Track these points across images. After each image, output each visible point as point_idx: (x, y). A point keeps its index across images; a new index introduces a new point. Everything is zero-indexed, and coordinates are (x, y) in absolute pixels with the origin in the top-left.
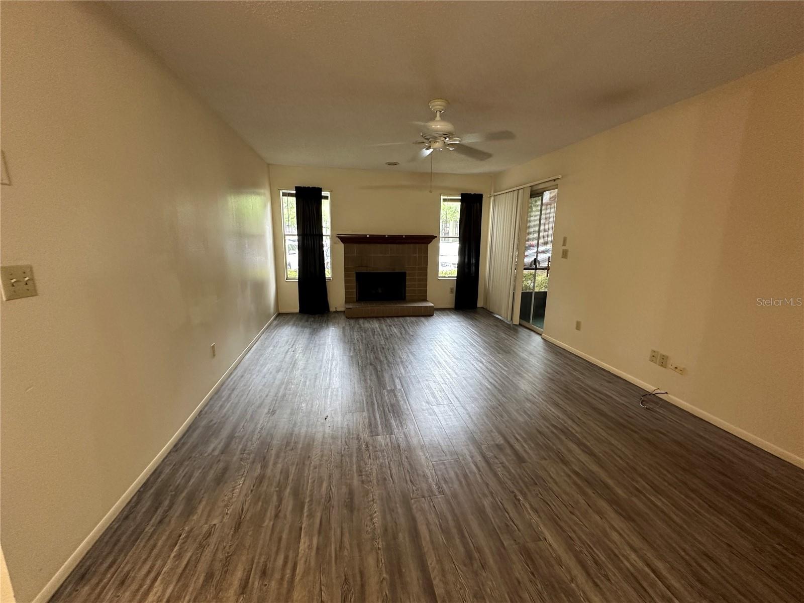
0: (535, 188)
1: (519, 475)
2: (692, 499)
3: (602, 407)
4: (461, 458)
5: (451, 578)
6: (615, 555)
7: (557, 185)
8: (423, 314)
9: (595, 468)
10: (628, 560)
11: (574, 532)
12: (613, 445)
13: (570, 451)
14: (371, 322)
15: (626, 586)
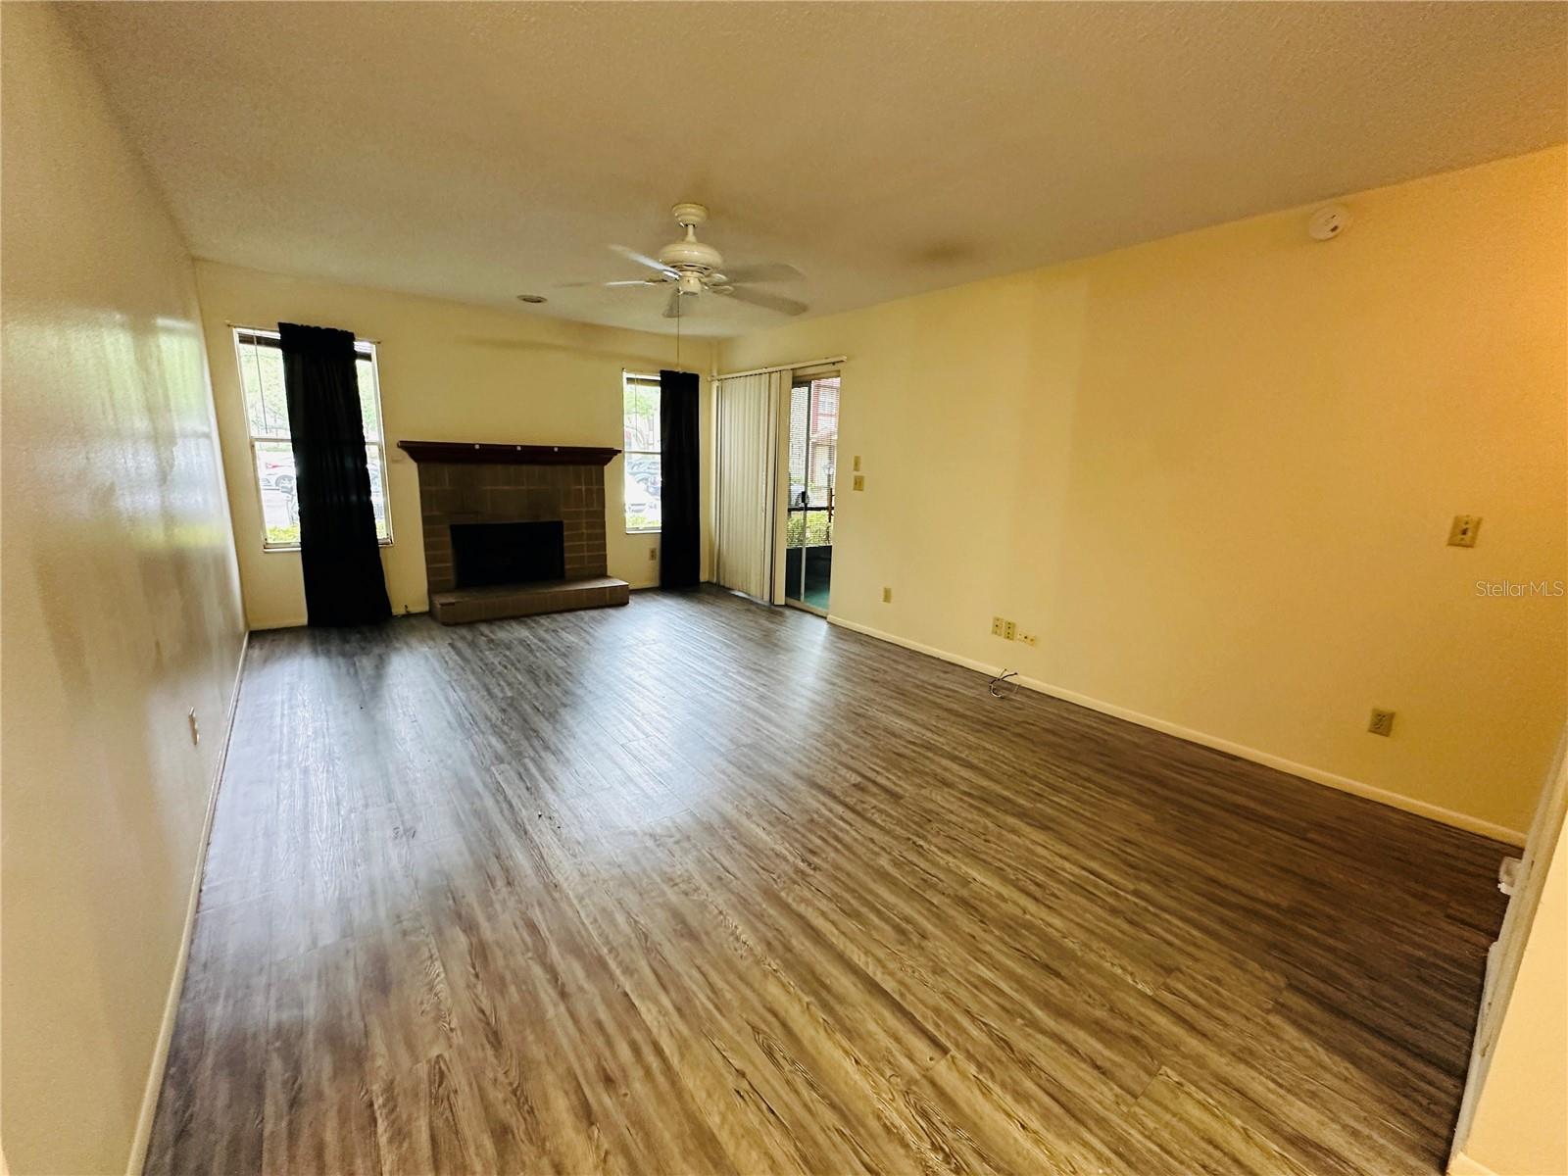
0: (799, 373)
1: (905, 816)
2: (1089, 788)
3: (955, 707)
4: (815, 816)
5: (892, 966)
6: (1051, 870)
7: (839, 371)
8: (608, 603)
9: (985, 783)
10: (1064, 870)
11: (1000, 860)
12: (989, 750)
13: (945, 769)
14: (508, 628)
15: (1073, 896)
